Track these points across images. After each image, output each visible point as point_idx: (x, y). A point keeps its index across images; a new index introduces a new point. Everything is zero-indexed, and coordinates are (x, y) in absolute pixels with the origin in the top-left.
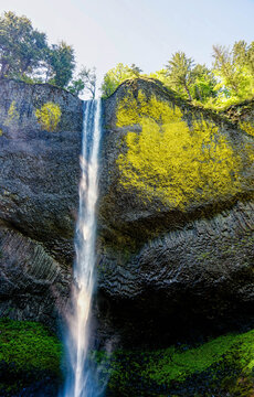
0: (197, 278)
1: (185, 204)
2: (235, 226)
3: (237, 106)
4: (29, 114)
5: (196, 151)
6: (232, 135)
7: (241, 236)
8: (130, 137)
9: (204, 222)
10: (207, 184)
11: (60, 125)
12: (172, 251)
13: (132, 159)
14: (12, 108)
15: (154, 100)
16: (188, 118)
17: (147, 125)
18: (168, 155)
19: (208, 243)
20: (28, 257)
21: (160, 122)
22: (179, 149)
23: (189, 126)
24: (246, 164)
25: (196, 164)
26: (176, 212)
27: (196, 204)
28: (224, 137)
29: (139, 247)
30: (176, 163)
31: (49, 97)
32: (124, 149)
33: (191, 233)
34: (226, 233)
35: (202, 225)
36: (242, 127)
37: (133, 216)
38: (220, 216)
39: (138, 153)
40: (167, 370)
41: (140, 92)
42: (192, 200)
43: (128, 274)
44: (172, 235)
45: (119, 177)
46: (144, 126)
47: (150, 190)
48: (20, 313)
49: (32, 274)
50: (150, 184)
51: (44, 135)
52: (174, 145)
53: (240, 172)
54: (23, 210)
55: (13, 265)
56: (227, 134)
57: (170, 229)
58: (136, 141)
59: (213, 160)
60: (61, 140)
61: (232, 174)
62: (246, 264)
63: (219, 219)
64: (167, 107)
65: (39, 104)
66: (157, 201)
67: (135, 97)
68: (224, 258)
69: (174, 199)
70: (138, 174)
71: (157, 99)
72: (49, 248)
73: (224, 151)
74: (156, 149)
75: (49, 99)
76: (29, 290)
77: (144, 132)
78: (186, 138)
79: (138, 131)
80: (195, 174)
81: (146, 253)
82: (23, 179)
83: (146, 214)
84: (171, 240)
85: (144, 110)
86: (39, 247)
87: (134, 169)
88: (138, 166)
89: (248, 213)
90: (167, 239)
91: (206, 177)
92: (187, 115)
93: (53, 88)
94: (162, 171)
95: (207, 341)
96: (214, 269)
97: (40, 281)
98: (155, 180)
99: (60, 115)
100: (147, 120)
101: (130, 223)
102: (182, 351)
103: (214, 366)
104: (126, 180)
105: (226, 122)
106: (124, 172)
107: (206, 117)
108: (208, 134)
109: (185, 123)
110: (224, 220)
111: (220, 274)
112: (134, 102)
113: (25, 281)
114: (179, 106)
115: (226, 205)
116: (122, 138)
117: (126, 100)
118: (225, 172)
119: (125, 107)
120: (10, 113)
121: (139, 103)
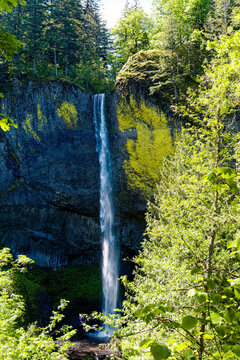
8: (130, 144)
13: (134, 164)
14: (39, 112)
15: (143, 106)
16: (170, 124)
17: (142, 132)
20: (84, 229)
21: (151, 127)
23: (172, 135)
31: (63, 96)
32: (127, 156)
39: (137, 159)
41: (131, 98)
45: (127, 180)
46: (139, 133)
47: (149, 190)
49: (90, 239)
50: (149, 185)
51: (69, 136)
54: (72, 202)
58: (134, 148)
64: (155, 114)
65: (58, 104)
67: (129, 103)
70: (140, 176)
71: (146, 105)
74: (149, 156)
75: (63, 98)
77: (139, 138)
78: (170, 148)
79: (135, 138)
85: (137, 115)
86: (90, 221)
87: (136, 173)
88: (138, 171)
94: (155, 176)
98: (151, 182)
99: (77, 112)
100: (141, 126)
104: (132, 182)
106: (130, 176)
109: (169, 131)
112: (129, 107)
114: (164, 111)
116: (124, 145)
117: (122, 105)
119: (122, 112)
120: (40, 118)
121: (132, 109)
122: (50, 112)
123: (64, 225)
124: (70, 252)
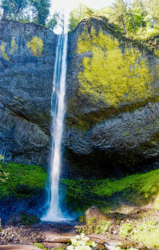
0: (121, 145)
1: (117, 103)
2: (145, 117)
3: (155, 37)
4: (24, 45)
5: (126, 70)
6: (149, 59)
7: (147, 123)
8: (86, 60)
9: (128, 114)
10: (131, 91)
11: (43, 52)
12: (109, 131)
13: (87, 75)
14: (13, 42)
15: (101, 34)
16: (122, 46)
17: (97, 52)
18: (109, 72)
19: (129, 126)
20: (31, 133)
21: (104, 49)
22: (115, 69)
23: (123, 52)
24: (156, 79)
25: (125, 78)
26: (112, 108)
27: (124, 103)
28: (144, 60)
29: (91, 127)
30: (113, 77)
31: (35, 33)
32: (82, 68)
33: (120, 120)
34: (140, 121)
35: (126, 116)
36: (156, 53)
37: (87, 110)
38: (137, 110)
39: (91, 71)
40: (103, 189)
41: (92, 28)
42: (122, 101)
43: (85, 142)
44: (110, 121)
45: (79, 87)
46: (94, 53)
47: (97, 94)
48: (29, 161)
49: (34, 142)
50: (97, 91)
51: (34, 60)
52: (113, 66)
53: (152, 84)
54: (26, 107)
55: (24, 137)
56: (146, 58)
57: (108, 117)
58: (89, 63)
59: (136, 76)
60: (44, 63)
61: (146, 85)
62: (148, 139)
63: (137, 112)
64: (109, 39)
65: (29, 38)
66: (101, 102)
67: (89, 32)
68: (137, 135)
69: (111, 101)
70: (90, 85)
71: (103, 33)
72: (42, 127)
73: (143, 70)
74: (101, 68)
75: (35, 34)
76: (33, 149)
77: (94, 56)
78: (120, 61)
79: (91, 56)
80: (124, 85)
81: (94, 131)
82: (24, 89)
83: (95, 109)
84: (108, 124)
85: (95, 41)
86: (36, 127)
87: (88, 82)
88: (90, 80)
89: (153, 109)
90: (106, 124)
91: (131, 87)
92: (122, 45)
93: (37, 26)
94: (105, 83)
95: (125, 176)
96: (131, 141)
97: (38, 145)
98: (100, 88)
99: (43, 45)
100: (97, 49)
101: (86, 114)
102: (112, 181)
103: (126, 189)
104: (83, 89)
105: (147, 50)
106: (82, 84)
107: (134, 46)
108: (134, 58)
109: (120, 50)
110: (139, 113)
111: (133, 144)
112: (89, 35)
113: (30, 145)
114: (117, 37)
115: (142, 104)
116: (81, 61)
117: (83, 34)
118: (142, 84)
119: (83, 39)
120: (12, 46)
121: (91, 37)
122: (21, 43)
123: (14, 128)
124: (15, 150)
